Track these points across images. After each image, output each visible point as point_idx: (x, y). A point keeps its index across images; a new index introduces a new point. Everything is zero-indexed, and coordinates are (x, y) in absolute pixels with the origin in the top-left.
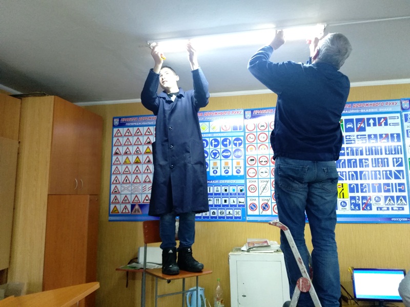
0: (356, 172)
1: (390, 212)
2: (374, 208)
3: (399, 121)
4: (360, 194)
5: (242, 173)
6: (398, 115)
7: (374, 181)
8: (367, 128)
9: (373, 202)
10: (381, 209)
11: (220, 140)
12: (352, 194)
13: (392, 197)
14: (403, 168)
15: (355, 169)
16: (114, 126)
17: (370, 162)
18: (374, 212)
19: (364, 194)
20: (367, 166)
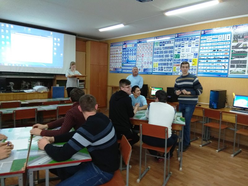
0: (160, 59)
1: (167, 72)
2: (164, 70)
3: (174, 42)
4: (161, 66)
5: (135, 60)
6: (174, 40)
7: (165, 62)
8: (165, 45)
9: (163, 68)
10: (165, 71)
11: (132, 50)
12: (159, 66)
13: (168, 67)
14: (172, 58)
15: (160, 58)
16: (111, 46)
17: (164, 56)
18: (163, 71)
19: (162, 66)
20: (163, 57)
